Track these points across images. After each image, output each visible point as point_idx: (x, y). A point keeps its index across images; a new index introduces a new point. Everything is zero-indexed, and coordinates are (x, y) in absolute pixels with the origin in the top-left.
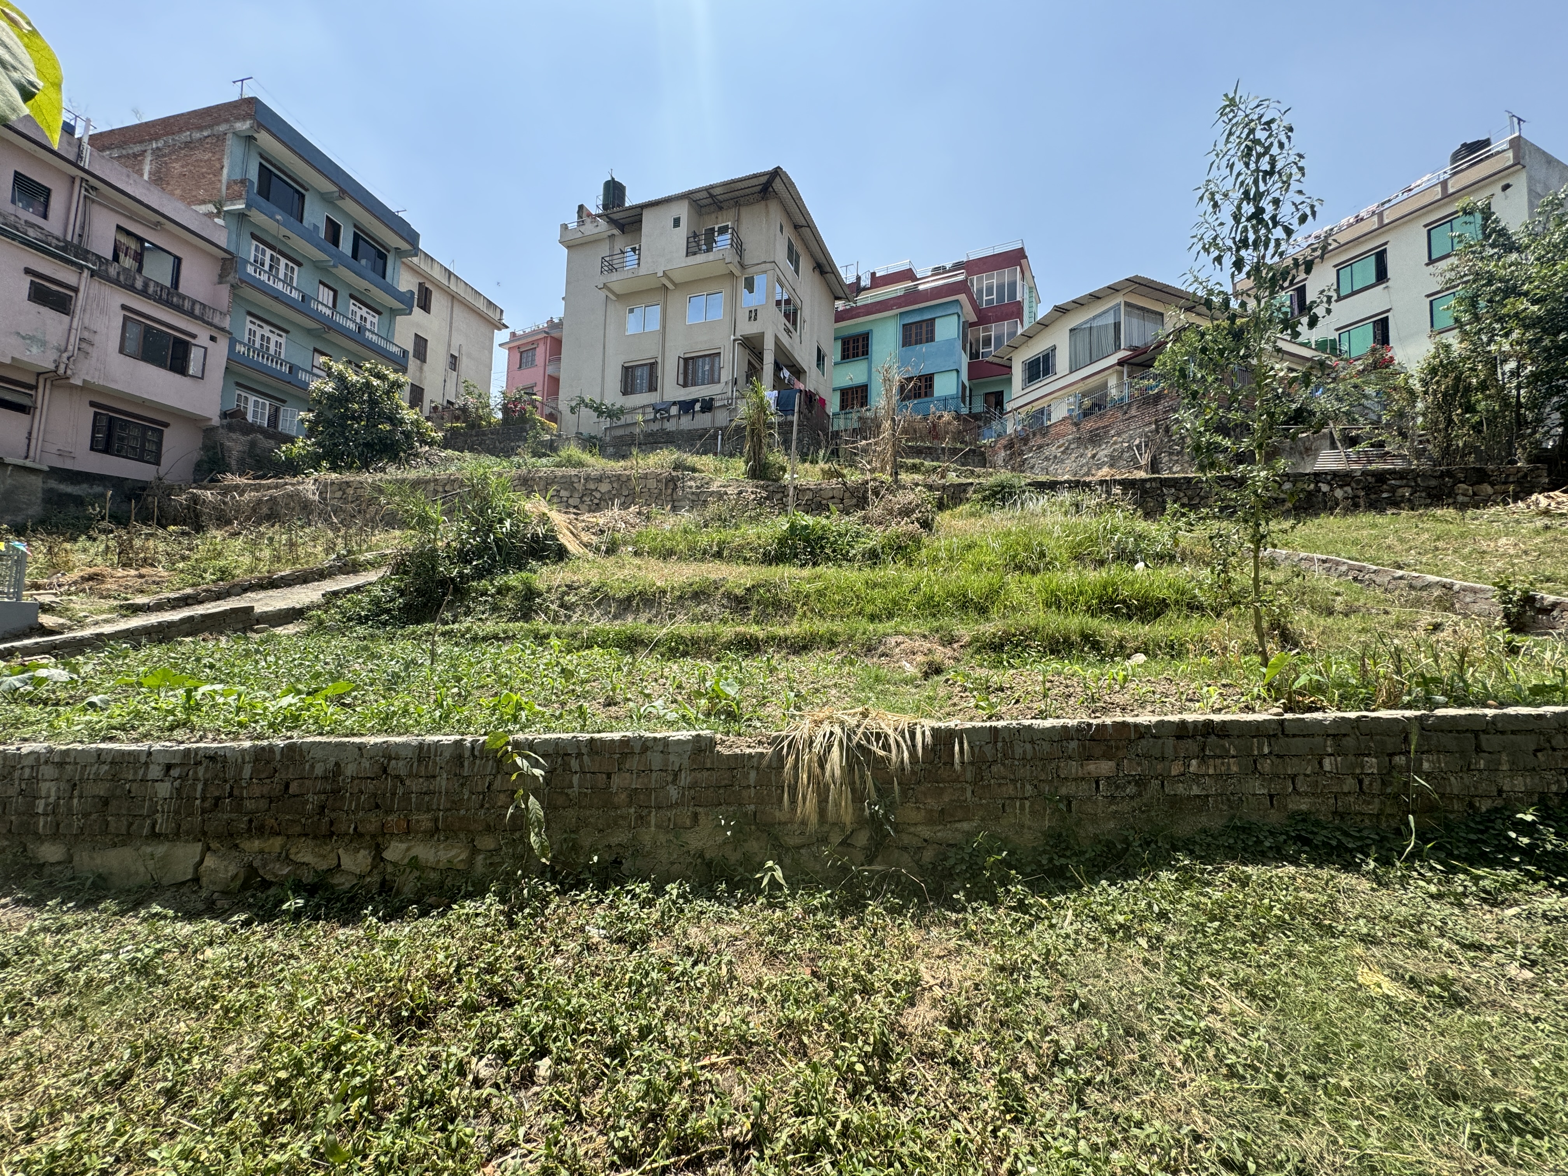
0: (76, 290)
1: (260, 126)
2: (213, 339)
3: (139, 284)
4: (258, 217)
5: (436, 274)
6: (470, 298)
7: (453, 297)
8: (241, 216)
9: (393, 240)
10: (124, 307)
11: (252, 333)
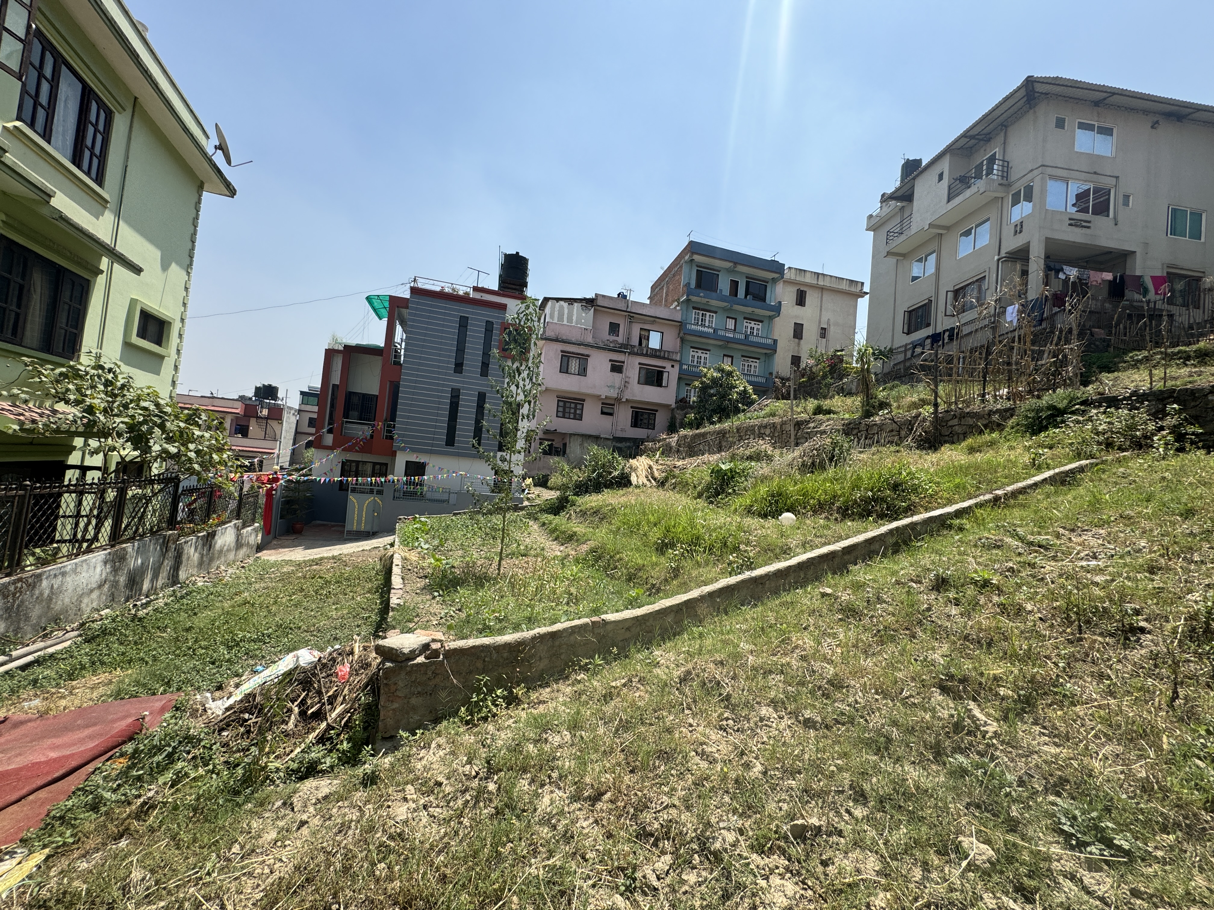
0: (623, 362)
1: (693, 253)
2: (673, 366)
3: (645, 352)
4: (694, 298)
5: (808, 279)
6: (835, 285)
7: (822, 289)
8: (688, 301)
9: (770, 275)
10: (640, 364)
11: (693, 357)
